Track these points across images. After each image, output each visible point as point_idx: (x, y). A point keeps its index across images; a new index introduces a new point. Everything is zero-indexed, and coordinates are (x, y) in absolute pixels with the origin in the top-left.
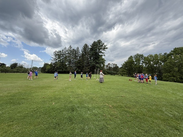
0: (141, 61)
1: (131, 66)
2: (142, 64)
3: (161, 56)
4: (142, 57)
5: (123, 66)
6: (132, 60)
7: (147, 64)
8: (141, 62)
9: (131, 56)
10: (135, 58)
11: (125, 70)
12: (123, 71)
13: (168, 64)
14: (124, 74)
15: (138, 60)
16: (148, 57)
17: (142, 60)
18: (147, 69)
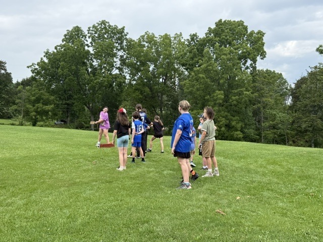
0: (115, 55)
1: (76, 74)
2: (120, 69)
3: (180, 43)
4: (119, 39)
5: (38, 73)
6: (82, 45)
7: (138, 70)
8: (117, 62)
9: (77, 30)
10: (93, 40)
11: (46, 96)
12: (38, 100)
13: (201, 75)
14: (45, 113)
15: (106, 53)
16: (140, 41)
17: (120, 53)
18: (137, 93)
